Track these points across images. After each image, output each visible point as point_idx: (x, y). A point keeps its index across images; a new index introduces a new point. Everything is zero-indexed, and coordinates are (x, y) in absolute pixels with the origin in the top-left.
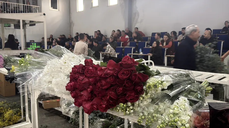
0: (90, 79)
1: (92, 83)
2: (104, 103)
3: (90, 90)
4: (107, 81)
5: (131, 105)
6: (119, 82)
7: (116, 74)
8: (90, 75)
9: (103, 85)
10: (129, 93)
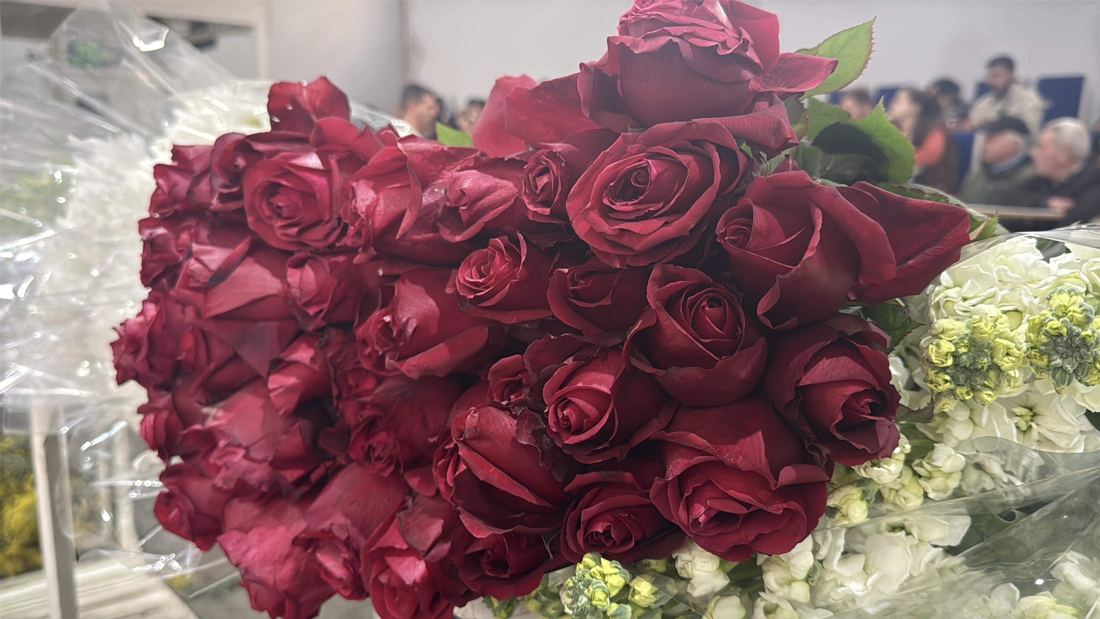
0: (294, 276)
1: (312, 311)
2: (414, 539)
3: (290, 389)
4: (457, 294)
5: (721, 582)
6: (576, 295)
7: (545, 203)
8: (294, 230)
9: (402, 331)
10: (701, 441)
